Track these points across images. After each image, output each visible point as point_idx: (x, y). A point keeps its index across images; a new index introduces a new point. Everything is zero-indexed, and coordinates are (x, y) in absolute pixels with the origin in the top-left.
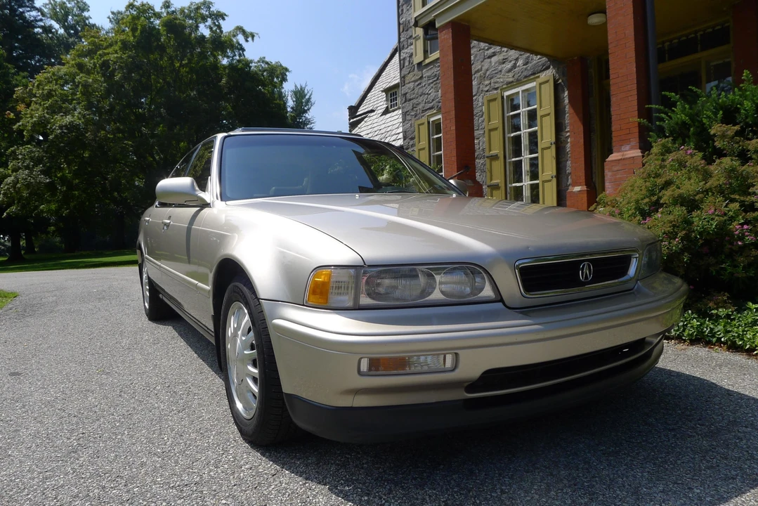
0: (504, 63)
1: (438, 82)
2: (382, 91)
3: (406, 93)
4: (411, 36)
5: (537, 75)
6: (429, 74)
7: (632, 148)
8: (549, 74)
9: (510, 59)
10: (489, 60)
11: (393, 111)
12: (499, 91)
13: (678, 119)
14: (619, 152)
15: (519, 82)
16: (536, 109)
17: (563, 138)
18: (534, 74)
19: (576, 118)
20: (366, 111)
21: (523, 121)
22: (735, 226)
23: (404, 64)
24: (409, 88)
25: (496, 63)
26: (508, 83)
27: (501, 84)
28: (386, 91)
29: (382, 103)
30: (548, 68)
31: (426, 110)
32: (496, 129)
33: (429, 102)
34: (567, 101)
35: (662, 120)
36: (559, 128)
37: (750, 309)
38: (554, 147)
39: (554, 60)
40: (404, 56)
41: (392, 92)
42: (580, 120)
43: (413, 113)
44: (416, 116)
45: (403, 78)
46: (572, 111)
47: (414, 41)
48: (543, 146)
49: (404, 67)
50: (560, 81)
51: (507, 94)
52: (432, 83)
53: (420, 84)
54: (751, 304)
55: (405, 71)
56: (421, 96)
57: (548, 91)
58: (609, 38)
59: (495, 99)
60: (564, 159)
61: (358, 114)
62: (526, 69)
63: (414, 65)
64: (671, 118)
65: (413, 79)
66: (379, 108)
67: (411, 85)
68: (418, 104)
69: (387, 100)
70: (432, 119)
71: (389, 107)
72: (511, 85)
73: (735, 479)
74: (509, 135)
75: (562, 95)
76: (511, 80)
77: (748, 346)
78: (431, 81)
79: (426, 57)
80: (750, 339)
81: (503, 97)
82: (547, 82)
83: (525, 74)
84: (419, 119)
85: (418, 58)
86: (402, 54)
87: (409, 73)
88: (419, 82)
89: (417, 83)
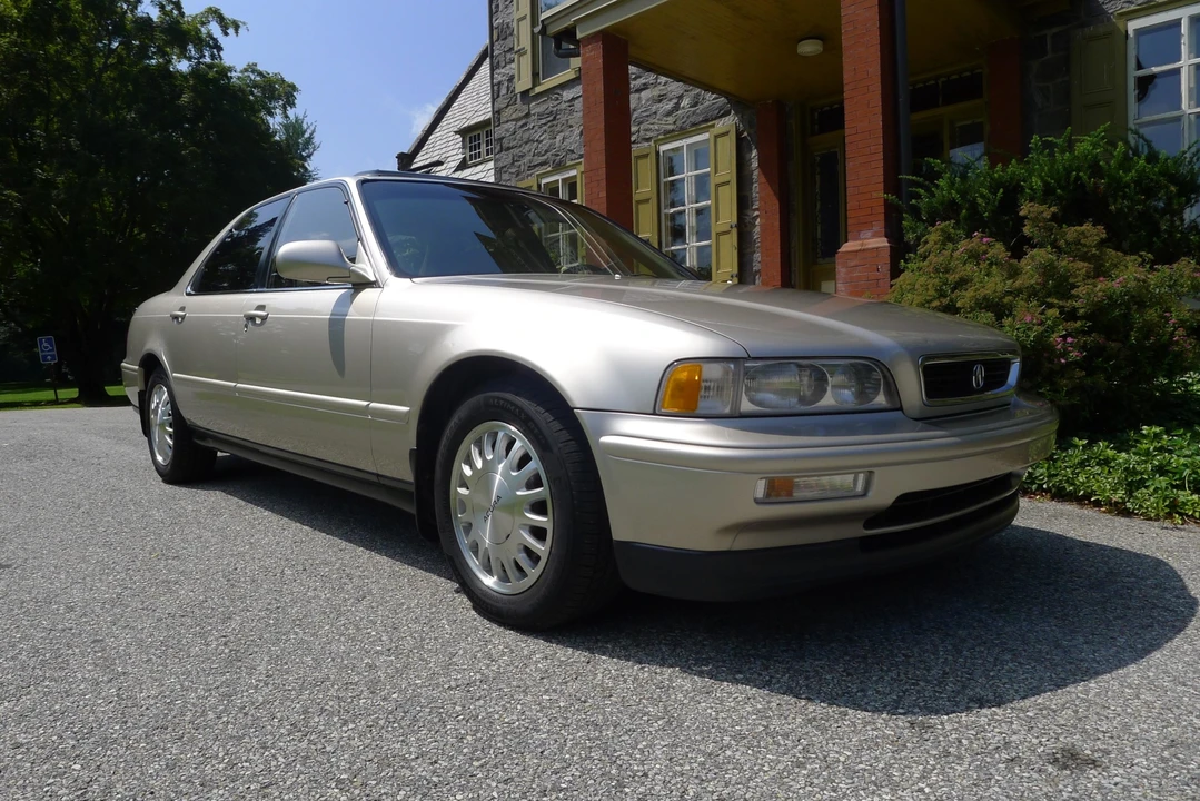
0: (660, 101)
1: (554, 123)
2: (456, 133)
3: (503, 138)
4: (512, 49)
5: (710, 123)
6: (540, 109)
7: (875, 235)
8: (729, 123)
9: (670, 96)
10: (637, 95)
11: (476, 165)
12: (652, 143)
13: (943, 196)
14: (855, 239)
15: (683, 132)
16: (707, 175)
17: (748, 219)
18: (706, 121)
19: (769, 191)
20: (428, 162)
21: (688, 190)
22: (1055, 338)
23: (499, 92)
24: (507, 131)
25: (648, 100)
26: (666, 132)
27: (655, 133)
28: (463, 132)
29: (455, 152)
30: (727, 114)
31: (535, 166)
32: (647, 201)
33: (539, 154)
34: (755, 164)
35: (918, 196)
36: (743, 203)
37: (1076, 446)
38: (735, 231)
39: (738, 103)
40: (500, 78)
41: (472, 134)
42: (775, 194)
43: (513, 170)
44: (518, 175)
45: (497, 113)
46: (763, 180)
47: (516, 56)
48: (720, 230)
49: (498, 96)
50: (746, 134)
51: (664, 148)
52: (545, 124)
53: (525, 124)
54: (1077, 440)
55: (501, 103)
56: (526, 143)
57: (728, 148)
58: (845, 77)
59: (646, 156)
60: (749, 250)
61: (414, 166)
62: (694, 113)
63: (515, 95)
64: (933, 195)
65: (514, 116)
66: (449, 159)
67: (511, 125)
68: (522, 156)
69: (464, 147)
70: (544, 181)
71: (468, 158)
72: (670, 135)
73: (1152, 627)
74: (666, 211)
75: (748, 155)
76: (671, 127)
77: (1082, 492)
78: (543, 121)
79: (535, 82)
80: (1083, 483)
81: (658, 153)
82: (727, 133)
83: (692, 119)
84: (523, 179)
85: (524, 83)
86: (496, 75)
87: (508, 106)
88: (524, 121)
89: (520, 123)
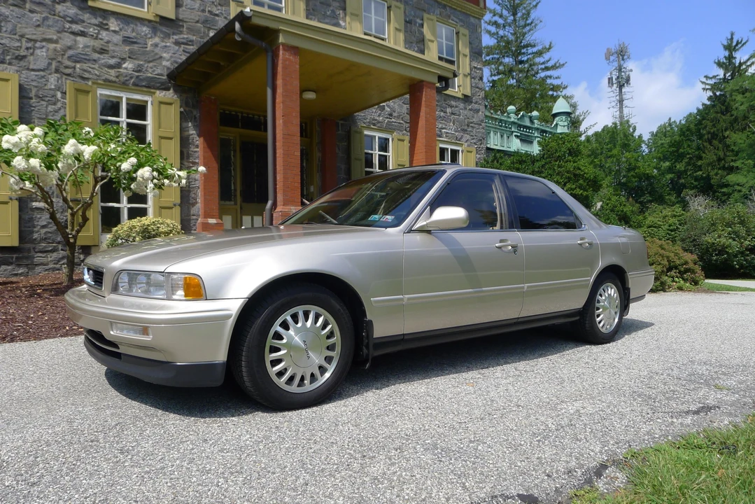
0: (101, 53)
5: (153, 90)
8: (169, 96)
9: (113, 54)
12: (90, 83)
15: (123, 86)
18: (148, 87)
25: (86, 46)
26: (106, 80)
27: (95, 77)
30: (168, 89)
46: (205, 145)
50: (182, 109)
51: (101, 91)
57: (172, 114)
59: (87, 92)
62: (137, 77)
72: (108, 84)
76: (114, 79)
81: (96, 94)
82: (173, 104)
83: (135, 81)
